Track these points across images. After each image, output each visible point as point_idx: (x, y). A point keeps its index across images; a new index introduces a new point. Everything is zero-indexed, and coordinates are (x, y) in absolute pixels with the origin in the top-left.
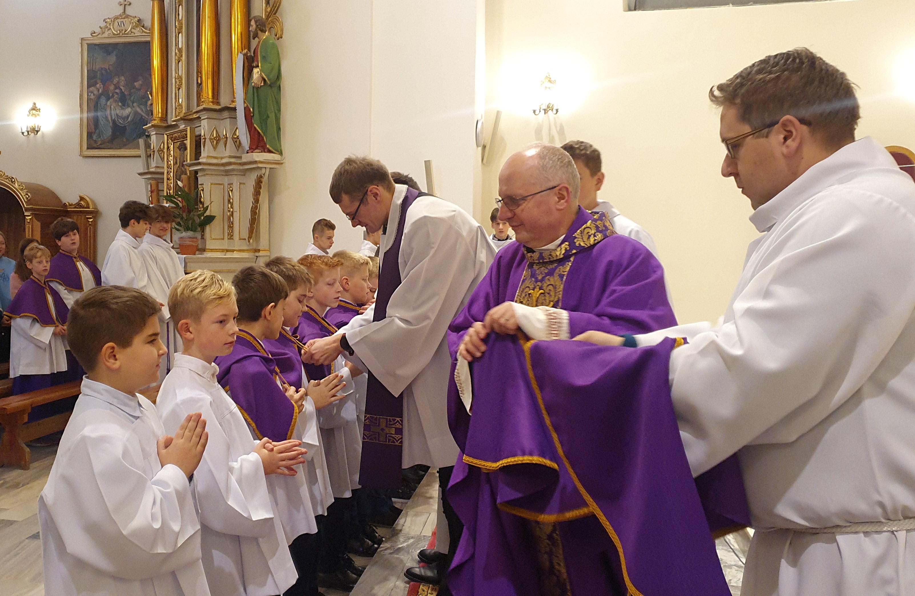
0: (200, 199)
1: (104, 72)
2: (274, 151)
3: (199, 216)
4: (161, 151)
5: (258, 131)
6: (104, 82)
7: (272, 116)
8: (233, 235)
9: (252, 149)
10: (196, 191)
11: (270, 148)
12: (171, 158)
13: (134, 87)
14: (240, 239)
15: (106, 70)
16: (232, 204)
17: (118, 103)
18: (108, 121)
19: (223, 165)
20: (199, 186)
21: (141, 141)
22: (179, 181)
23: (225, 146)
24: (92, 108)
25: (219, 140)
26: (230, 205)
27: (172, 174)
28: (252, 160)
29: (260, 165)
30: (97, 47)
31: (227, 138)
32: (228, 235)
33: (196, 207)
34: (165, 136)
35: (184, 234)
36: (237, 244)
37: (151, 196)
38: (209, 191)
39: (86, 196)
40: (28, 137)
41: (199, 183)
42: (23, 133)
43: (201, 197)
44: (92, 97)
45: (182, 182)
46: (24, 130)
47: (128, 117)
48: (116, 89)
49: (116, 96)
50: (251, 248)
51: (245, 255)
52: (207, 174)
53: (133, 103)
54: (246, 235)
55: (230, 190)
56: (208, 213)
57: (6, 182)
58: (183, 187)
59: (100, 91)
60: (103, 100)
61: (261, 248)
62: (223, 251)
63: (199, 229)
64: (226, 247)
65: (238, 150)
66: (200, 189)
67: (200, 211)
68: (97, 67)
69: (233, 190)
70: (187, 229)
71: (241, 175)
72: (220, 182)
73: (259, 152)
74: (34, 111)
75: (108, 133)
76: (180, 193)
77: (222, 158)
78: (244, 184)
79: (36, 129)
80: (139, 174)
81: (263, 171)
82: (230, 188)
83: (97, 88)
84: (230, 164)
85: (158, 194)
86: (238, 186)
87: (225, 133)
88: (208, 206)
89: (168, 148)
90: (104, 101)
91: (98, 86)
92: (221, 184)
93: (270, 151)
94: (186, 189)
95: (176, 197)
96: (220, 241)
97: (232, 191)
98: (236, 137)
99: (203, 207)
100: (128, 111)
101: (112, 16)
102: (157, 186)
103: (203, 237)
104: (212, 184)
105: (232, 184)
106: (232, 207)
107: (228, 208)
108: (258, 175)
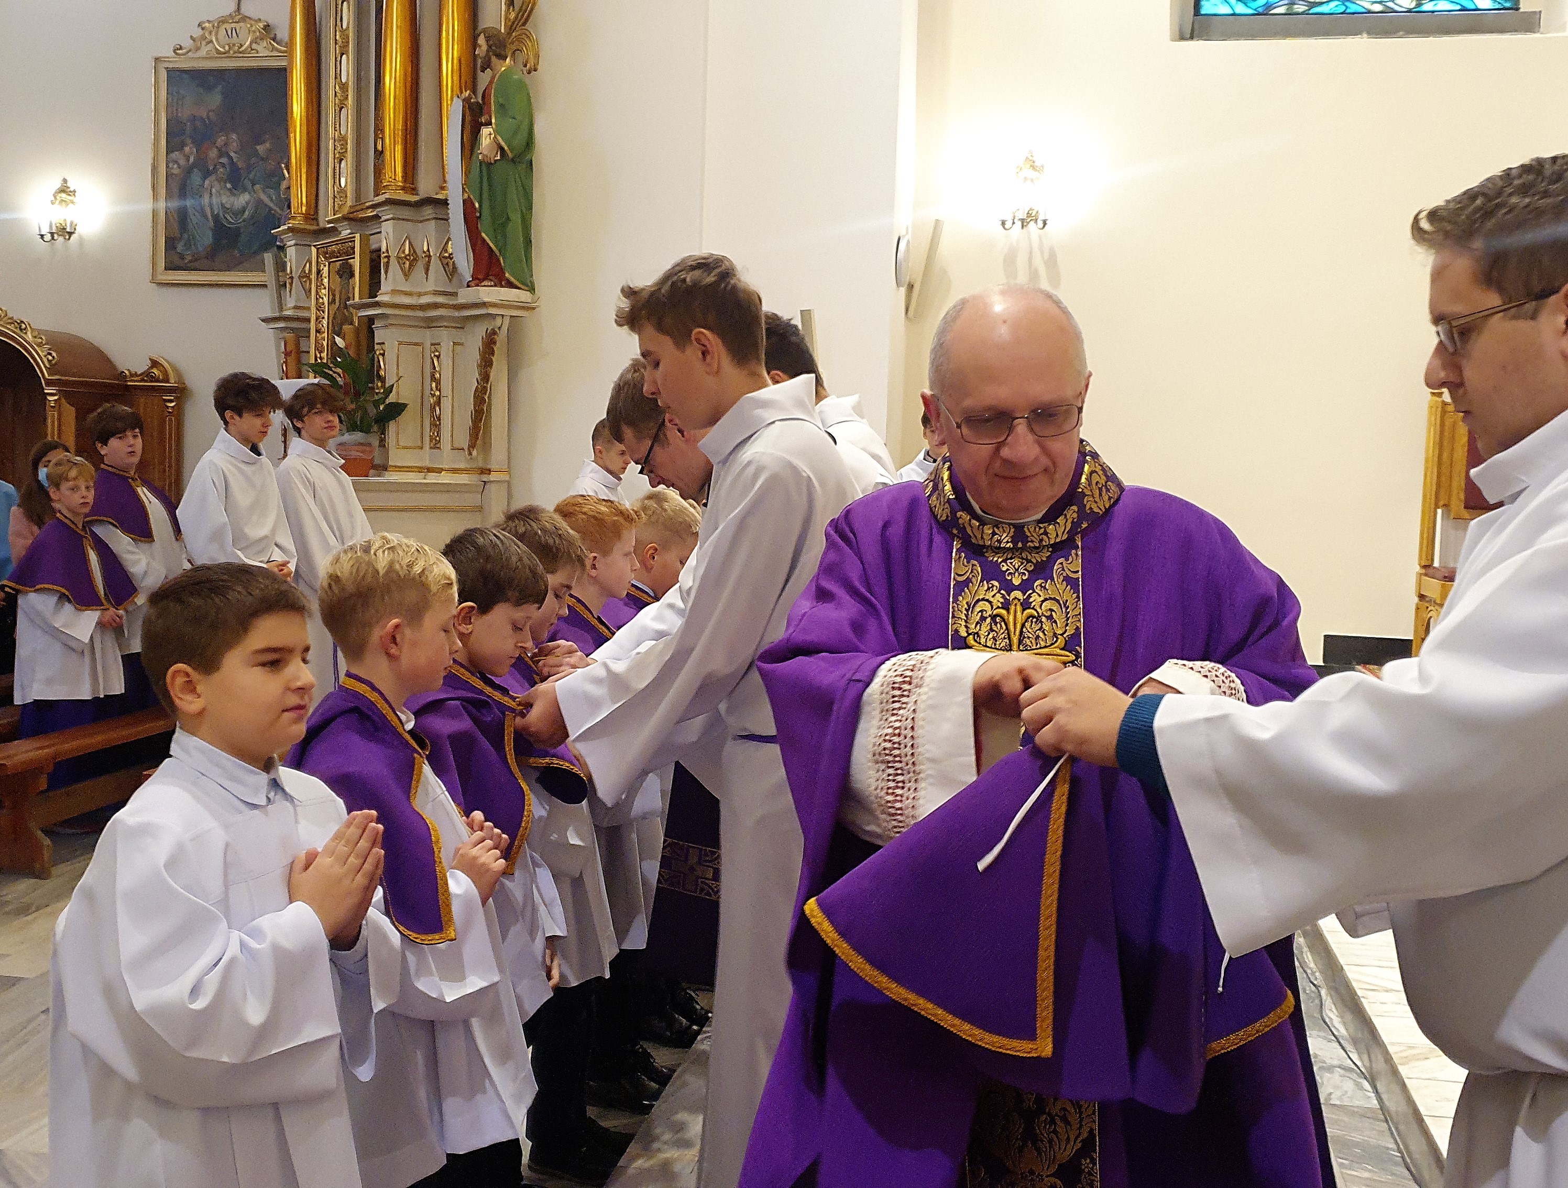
0: (378, 372)
1: (198, 123)
2: (520, 285)
3: (376, 404)
4: (305, 276)
5: (488, 244)
6: (198, 143)
7: (516, 218)
8: (439, 442)
9: (478, 279)
10: (371, 356)
11: (512, 279)
12: (323, 291)
13: (256, 154)
14: (453, 448)
15: (203, 120)
16: (438, 382)
17: (226, 183)
18: (205, 217)
19: (423, 307)
20: (376, 347)
21: (268, 257)
22: (338, 336)
23: (427, 273)
24: (176, 190)
25: (415, 259)
26: (434, 385)
27: (325, 322)
28: (478, 301)
29: (492, 311)
30: (185, 76)
31: (430, 256)
32: (431, 441)
33: (370, 385)
34: (314, 250)
36: (447, 457)
37: (286, 362)
38: (395, 356)
39: (165, 360)
40: (53, 244)
41: (376, 341)
42: (42, 236)
43: (380, 367)
44: (176, 170)
45: (344, 339)
46: (45, 230)
47: (244, 212)
48: (220, 156)
49: (221, 170)
50: (474, 465)
51: (463, 479)
52: (391, 325)
53: (253, 185)
54: (463, 440)
55: (435, 355)
56: (392, 398)
57: (9, 329)
58: (346, 346)
59: (192, 159)
60: (196, 177)
61: (493, 466)
62: (420, 470)
63: (375, 428)
64: (427, 464)
65: (450, 280)
66: (378, 353)
67: (377, 394)
68: (185, 113)
69: (442, 357)
70: (353, 428)
71: (455, 327)
72: (417, 341)
73: (492, 286)
74: (63, 195)
75: (206, 238)
76: (339, 360)
77: (420, 295)
78: (462, 344)
79: (68, 230)
80: (263, 320)
81: (499, 321)
82: (434, 352)
83: (185, 155)
84: (436, 306)
85: (299, 361)
86: (451, 349)
87: (425, 249)
88: (393, 386)
89: (319, 272)
90: (199, 179)
91: (187, 149)
92: (416, 344)
93: (511, 285)
94: (352, 353)
95: (333, 366)
96: (417, 451)
97: (438, 357)
98: (446, 255)
99: (383, 386)
100: (243, 199)
101: (215, 15)
102: (298, 345)
103: (382, 444)
104: (400, 343)
105: (439, 344)
106: (439, 387)
107: (431, 389)
108: (487, 329)
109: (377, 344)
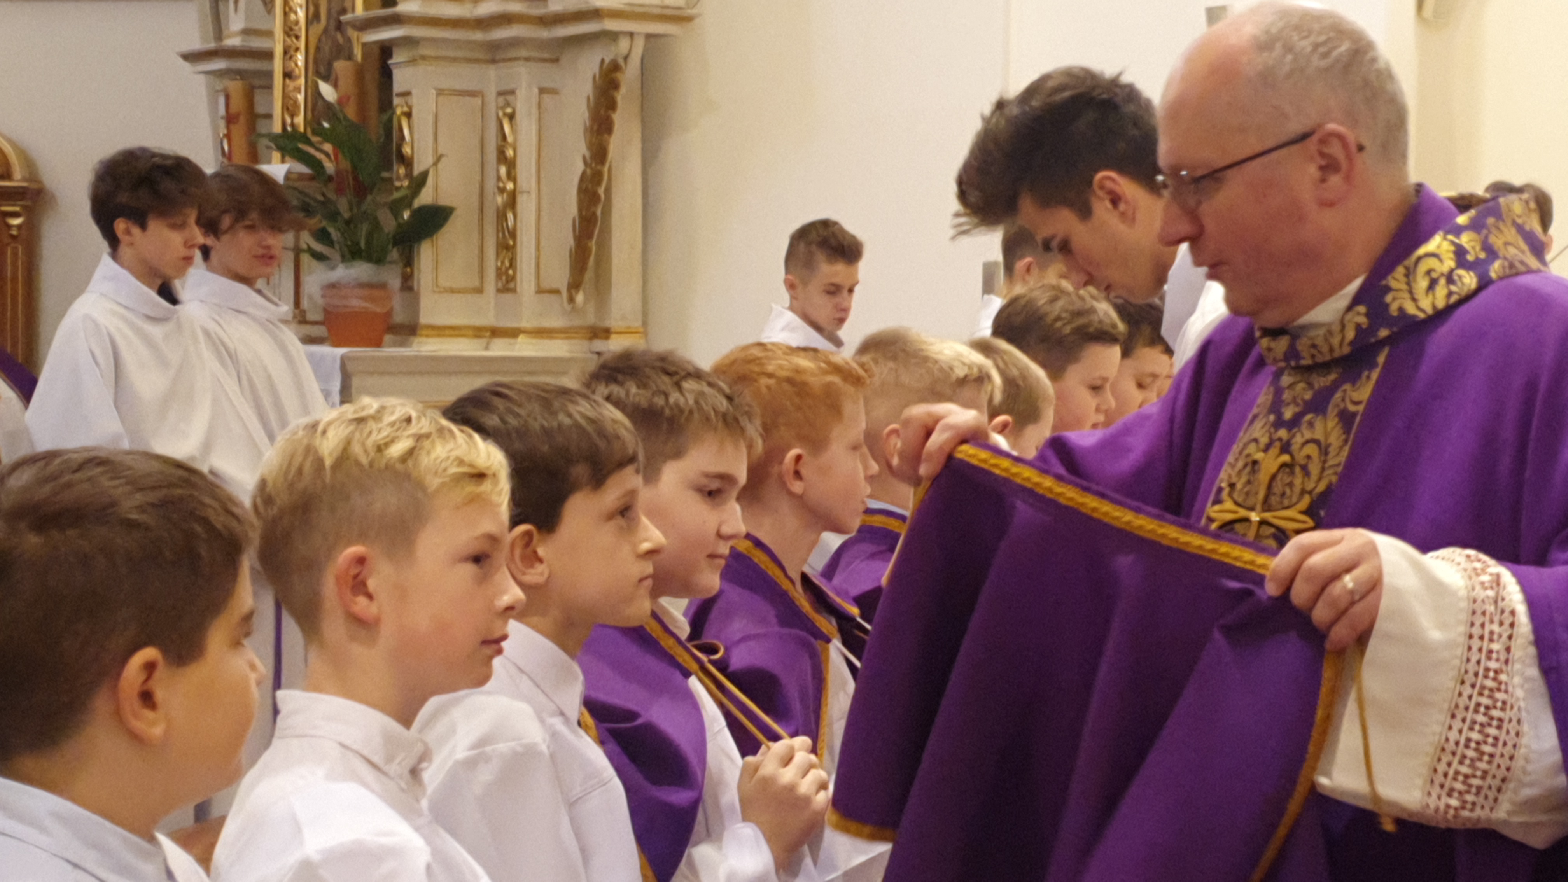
0: (399, 149)
3: (396, 208)
8: (513, 278)
10: (385, 117)
14: (540, 291)
16: (511, 165)
19: (482, 23)
20: (396, 101)
22: (326, 79)
26: (503, 170)
27: (300, 58)
28: (584, 7)
29: (611, 25)
32: (498, 275)
33: (385, 175)
35: (342, 273)
36: (528, 307)
37: (228, 136)
38: (431, 119)
39: (5, 139)
41: (396, 89)
43: (403, 137)
45: (335, 85)
50: (577, 322)
52: (424, 58)
54: (560, 277)
55: (505, 114)
56: (425, 197)
58: (340, 101)
61: (613, 322)
62: (478, 332)
63: (394, 254)
64: (489, 319)
66: (399, 111)
67: (398, 189)
69: (518, 116)
70: (352, 254)
71: (544, 60)
72: (471, 87)
76: (326, 125)
78: (555, 92)
80: (191, 57)
81: (624, 45)
82: (503, 108)
84: (507, 19)
85: (252, 129)
86: (535, 100)
88: (426, 174)
92: (472, 94)
94: (351, 112)
95: (315, 139)
96: (471, 296)
99: (409, 175)
102: (250, 101)
103: (408, 284)
104: (440, 92)
105: (512, 92)
106: (513, 174)
107: (499, 178)
108: (603, 61)
109: (398, 95)
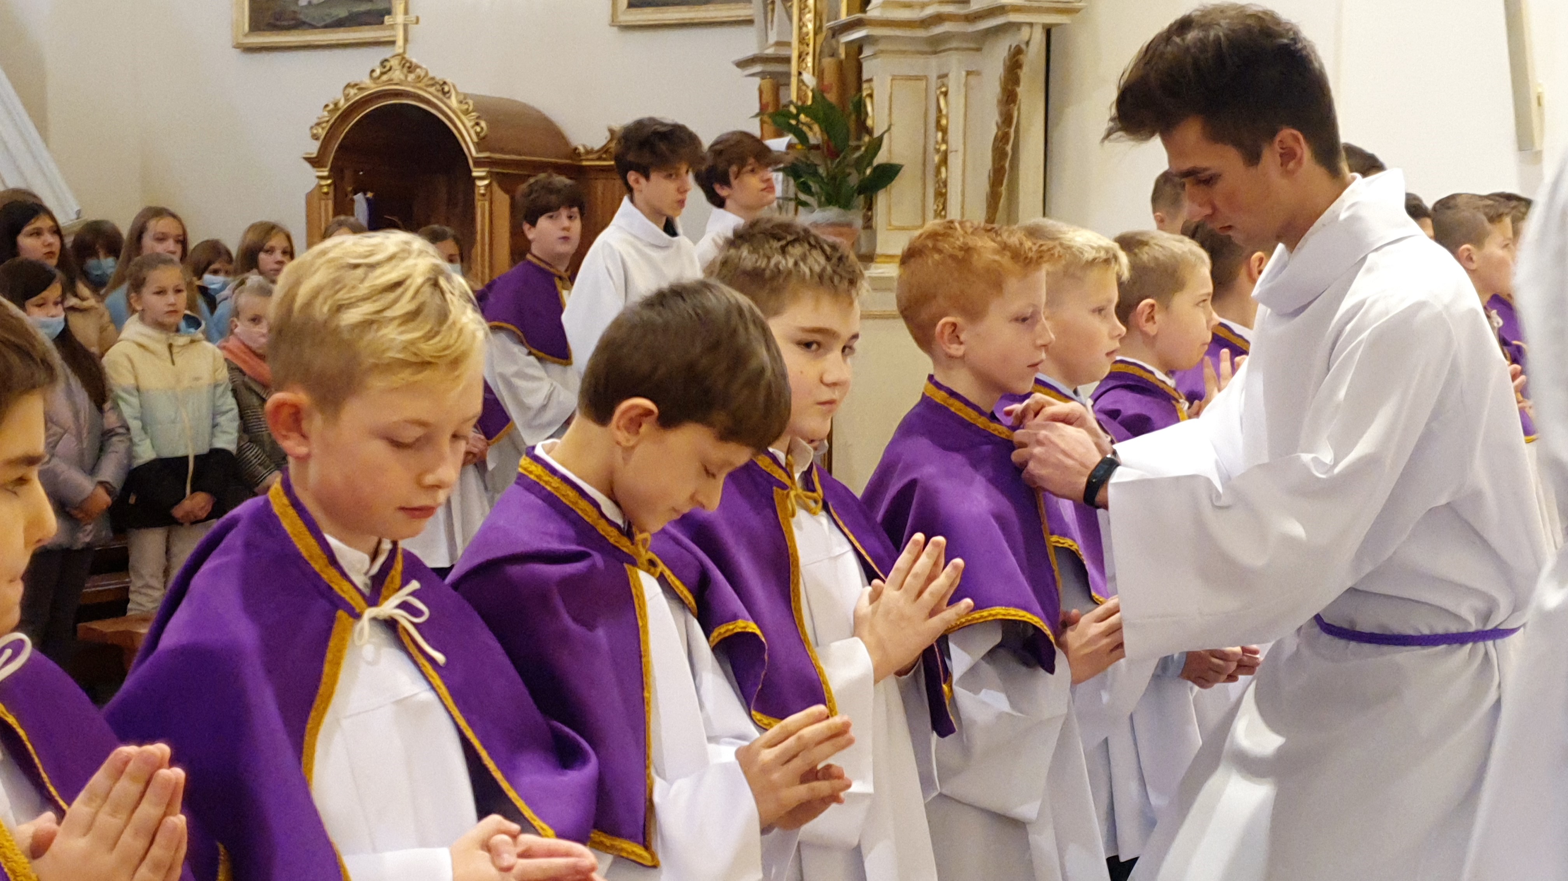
0: (865, 120)
3: (860, 166)
10: (857, 98)
12: (808, 15)
16: (944, 131)
19: (924, 23)
20: (865, 86)
26: (940, 135)
29: (1013, 18)
33: (853, 142)
38: (886, 97)
41: (864, 77)
43: (867, 114)
45: (820, 77)
52: (882, 52)
55: (941, 93)
56: (881, 158)
57: (430, 93)
58: (822, 88)
63: (859, 200)
66: (865, 94)
67: (858, 151)
69: (951, 94)
71: (968, 49)
72: (918, 73)
78: (977, 73)
80: (738, 65)
81: (1027, 33)
82: (940, 87)
86: (963, 80)
88: (882, 139)
92: (917, 78)
94: (832, 97)
95: (801, 116)
99: (871, 140)
104: (894, 78)
105: (946, 76)
106: (946, 138)
107: (937, 142)
108: (1010, 46)
109: (865, 81)
